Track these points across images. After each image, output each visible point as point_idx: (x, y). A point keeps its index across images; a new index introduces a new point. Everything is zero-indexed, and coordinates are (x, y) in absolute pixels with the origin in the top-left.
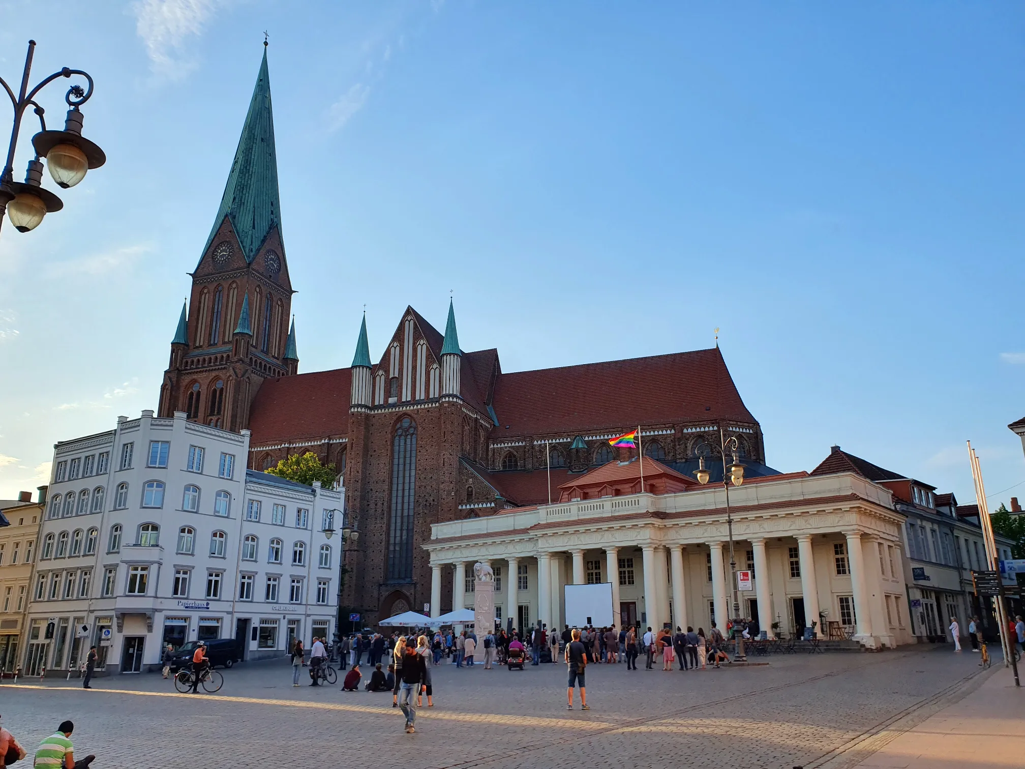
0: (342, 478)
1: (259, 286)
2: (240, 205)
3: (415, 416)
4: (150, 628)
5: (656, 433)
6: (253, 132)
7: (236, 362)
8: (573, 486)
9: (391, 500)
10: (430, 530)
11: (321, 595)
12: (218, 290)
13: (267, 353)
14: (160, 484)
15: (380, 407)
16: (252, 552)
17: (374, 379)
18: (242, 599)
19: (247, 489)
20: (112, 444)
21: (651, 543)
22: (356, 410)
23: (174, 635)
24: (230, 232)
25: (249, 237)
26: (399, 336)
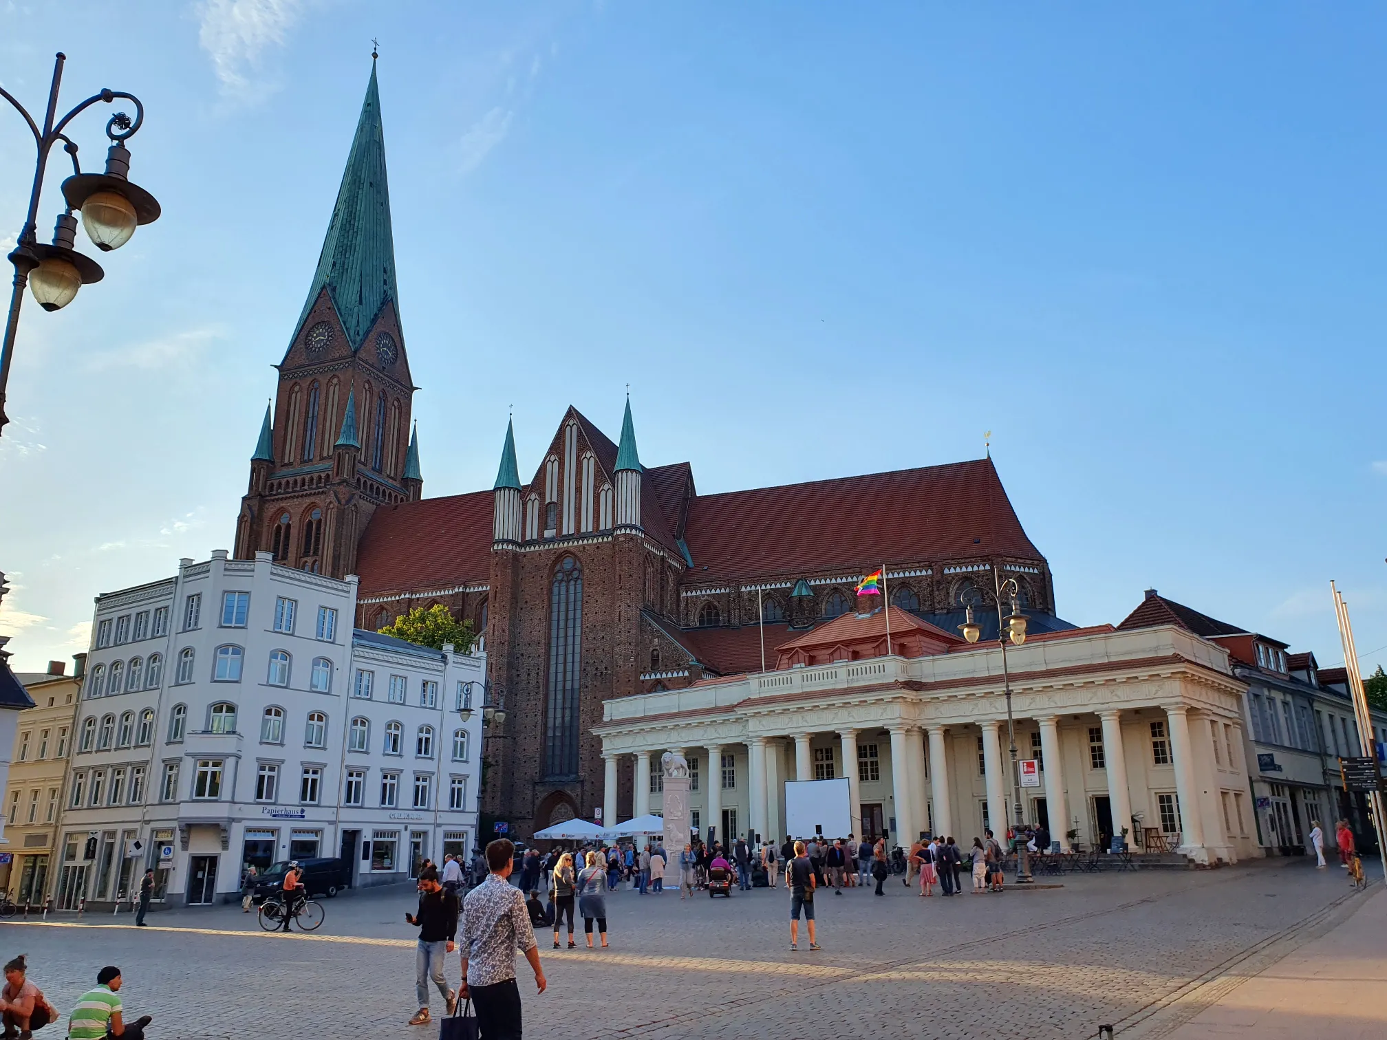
0: (482, 639)
1: (368, 382)
2: (343, 273)
3: (579, 555)
4: (225, 844)
5: (907, 574)
6: (359, 174)
7: (339, 484)
8: (795, 648)
9: (548, 668)
10: (602, 708)
11: (456, 798)
12: (313, 387)
13: (380, 471)
14: (238, 650)
15: (532, 543)
16: (362, 740)
17: (525, 505)
18: (348, 804)
19: (355, 656)
20: (172, 596)
21: (902, 724)
22: (500, 547)
23: (258, 853)
24: (329, 308)
25: (355, 316)
26: (557, 447)
